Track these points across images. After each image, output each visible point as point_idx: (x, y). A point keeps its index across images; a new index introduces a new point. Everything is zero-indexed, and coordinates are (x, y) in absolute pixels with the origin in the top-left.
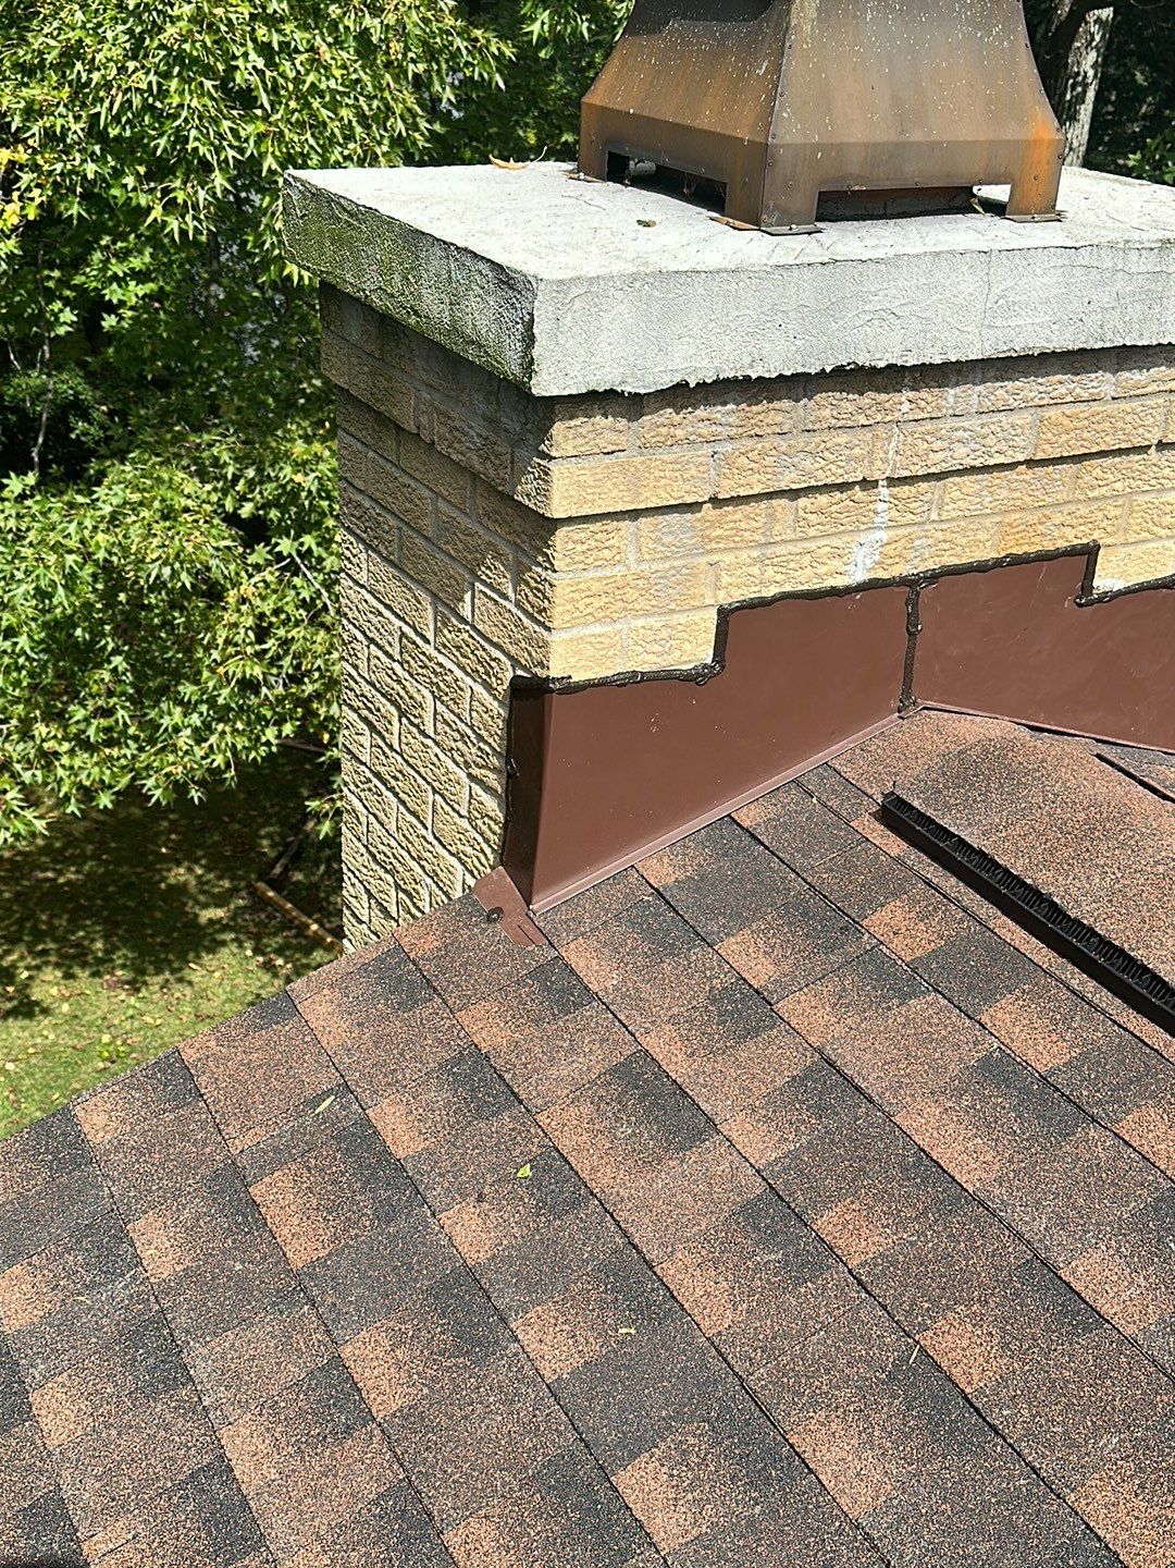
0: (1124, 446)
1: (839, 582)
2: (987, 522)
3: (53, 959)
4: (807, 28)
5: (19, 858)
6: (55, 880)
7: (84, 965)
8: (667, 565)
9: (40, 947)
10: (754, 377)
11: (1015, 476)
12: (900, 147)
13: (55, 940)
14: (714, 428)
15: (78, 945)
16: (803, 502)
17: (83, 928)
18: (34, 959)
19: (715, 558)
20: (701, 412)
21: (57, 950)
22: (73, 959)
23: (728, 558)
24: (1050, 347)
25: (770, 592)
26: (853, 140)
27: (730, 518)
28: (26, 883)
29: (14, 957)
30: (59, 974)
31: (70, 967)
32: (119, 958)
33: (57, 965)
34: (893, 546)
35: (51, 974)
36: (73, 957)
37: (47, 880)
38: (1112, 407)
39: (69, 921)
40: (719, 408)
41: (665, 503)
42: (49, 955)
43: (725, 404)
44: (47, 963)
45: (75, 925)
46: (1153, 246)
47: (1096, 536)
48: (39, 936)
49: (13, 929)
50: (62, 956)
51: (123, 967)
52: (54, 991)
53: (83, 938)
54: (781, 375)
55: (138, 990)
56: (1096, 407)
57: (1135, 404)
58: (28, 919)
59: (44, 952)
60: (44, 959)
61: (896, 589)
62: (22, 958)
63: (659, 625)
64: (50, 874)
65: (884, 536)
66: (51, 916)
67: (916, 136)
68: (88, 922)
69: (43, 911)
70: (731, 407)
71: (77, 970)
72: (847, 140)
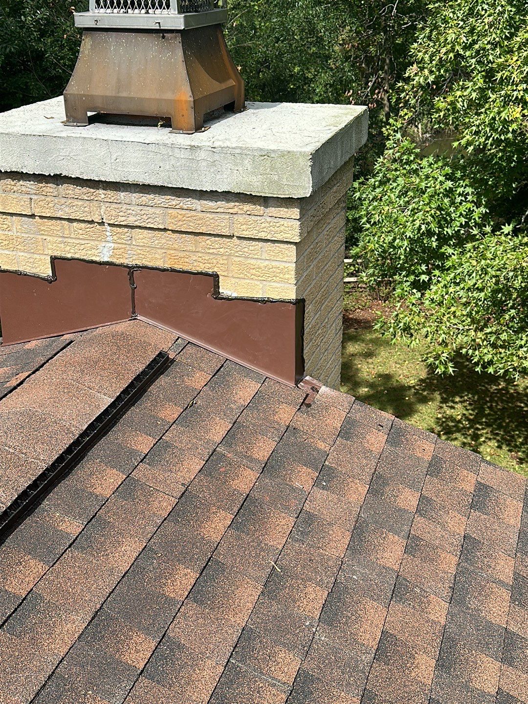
0: (212, 232)
1: (97, 259)
2: (159, 251)
3: (498, 438)
4: (87, 52)
5: (515, 394)
6: (523, 407)
7: (508, 445)
8: (27, 235)
9: (497, 432)
10: (24, 172)
11: (167, 235)
12: (117, 98)
13: (504, 431)
14: (27, 189)
15: (513, 436)
16: (75, 224)
17: (519, 430)
18: (491, 435)
19: (45, 237)
20: (21, 182)
21: (503, 435)
22: (507, 441)
23: (48, 238)
24: (147, 182)
25: (69, 256)
26: (97, 94)
27: (47, 224)
28: (510, 405)
29: (485, 431)
30: (496, 444)
31: (502, 444)
32: (525, 448)
33: (498, 441)
34: (118, 250)
35: (494, 444)
36: (506, 440)
37: (520, 407)
38: (201, 215)
39: (516, 426)
40: (28, 182)
41: (15, 212)
42: (498, 436)
43: (30, 181)
44: (495, 439)
45: (517, 428)
46: (186, 147)
47: (216, 270)
48: (500, 427)
49: (492, 420)
50: (502, 438)
51: (524, 452)
52: (488, 450)
53: (517, 435)
54: (34, 174)
55: (522, 463)
56: (193, 213)
57: (213, 215)
58: (500, 419)
59: (497, 434)
60: (495, 437)
61: (123, 269)
62: (487, 433)
63: (29, 256)
64: (522, 405)
65: (113, 245)
66: (510, 421)
67: (124, 94)
68: (523, 429)
69: (508, 418)
70: (32, 182)
71: (504, 447)
72: (94, 93)
